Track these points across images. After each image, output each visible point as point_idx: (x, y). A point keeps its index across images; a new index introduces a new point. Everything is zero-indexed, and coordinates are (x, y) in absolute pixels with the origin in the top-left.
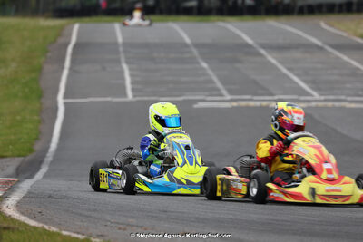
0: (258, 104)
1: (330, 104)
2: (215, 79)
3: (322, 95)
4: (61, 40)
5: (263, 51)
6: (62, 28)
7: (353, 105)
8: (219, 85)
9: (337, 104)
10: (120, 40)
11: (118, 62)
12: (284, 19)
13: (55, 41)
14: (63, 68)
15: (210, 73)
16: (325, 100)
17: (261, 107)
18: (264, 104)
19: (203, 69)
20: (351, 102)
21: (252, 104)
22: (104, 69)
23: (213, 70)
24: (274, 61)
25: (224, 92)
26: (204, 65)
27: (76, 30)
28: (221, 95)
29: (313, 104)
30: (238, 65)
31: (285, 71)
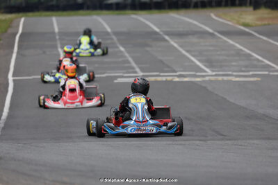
0: (164, 79)
1: (220, 78)
2: (130, 59)
3: (213, 71)
4: (10, 31)
5: (167, 38)
6: (11, 21)
7: (237, 79)
8: (134, 64)
9: (225, 78)
10: (56, 30)
11: (56, 47)
12: (183, 12)
13: (6, 31)
14: (12, 52)
15: (127, 55)
16: (216, 75)
17: (166, 81)
18: (169, 78)
19: (121, 52)
20: (236, 76)
21: (159, 79)
22: (44, 52)
23: (128, 52)
24: (176, 45)
25: (138, 70)
26: (122, 49)
27: (22, 23)
28: (136, 72)
29: (207, 78)
30: (148, 49)
31: (184, 52)
